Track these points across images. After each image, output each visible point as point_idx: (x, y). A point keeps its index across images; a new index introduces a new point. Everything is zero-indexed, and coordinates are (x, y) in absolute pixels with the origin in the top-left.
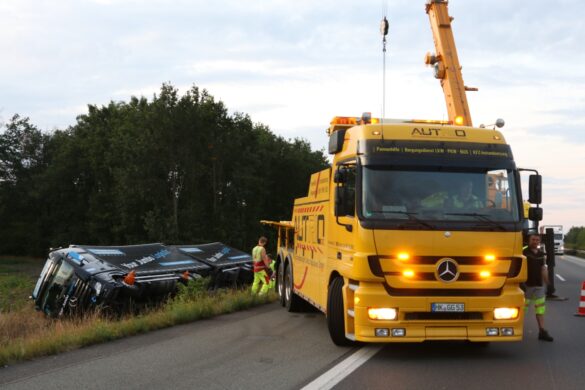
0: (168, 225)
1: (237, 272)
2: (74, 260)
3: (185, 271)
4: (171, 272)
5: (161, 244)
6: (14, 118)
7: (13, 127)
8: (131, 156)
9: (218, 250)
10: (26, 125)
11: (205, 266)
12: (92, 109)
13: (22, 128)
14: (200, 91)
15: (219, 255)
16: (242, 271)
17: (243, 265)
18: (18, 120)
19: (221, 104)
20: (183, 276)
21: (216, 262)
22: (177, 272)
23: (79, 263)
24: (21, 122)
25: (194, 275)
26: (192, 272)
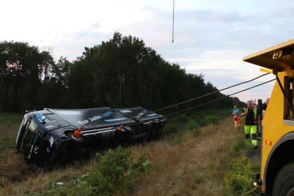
0: (117, 98)
1: (151, 124)
2: (39, 119)
3: (120, 125)
4: (111, 127)
5: (108, 108)
6: (61, 58)
7: (60, 61)
8: (99, 65)
9: (141, 111)
10: (65, 60)
11: (133, 121)
12: (86, 49)
13: (64, 61)
14: (133, 37)
15: (141, 114)
16: (154, 123)
17: (154, 119)
18: (62, 58)
19: (142, 41)
20: (118, 128)
21: (140, 118)
22: (115, 126)
23: (42, 122)
24: (63, 59)
25: (126, 127)
26: (125, 125)
